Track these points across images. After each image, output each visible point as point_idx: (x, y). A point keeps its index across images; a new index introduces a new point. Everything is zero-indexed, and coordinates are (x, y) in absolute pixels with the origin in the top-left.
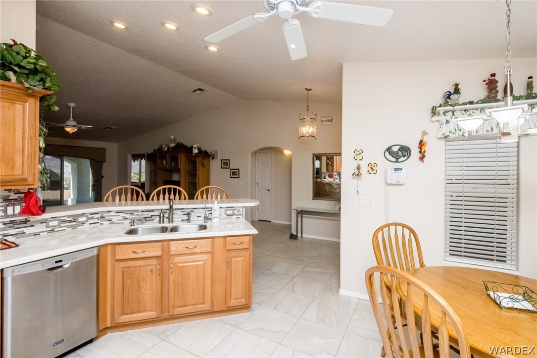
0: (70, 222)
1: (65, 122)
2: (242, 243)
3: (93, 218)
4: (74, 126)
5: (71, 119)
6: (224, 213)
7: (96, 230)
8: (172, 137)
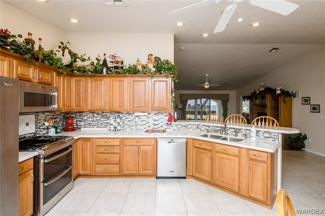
0: (185, 127)
1: (204, 84)
2: (261, 157)
3: (194, 127)
4: (208, 85)
5: (207, 82)
6: (262, 135)
7: (195, 132)
8: (262, 84)
